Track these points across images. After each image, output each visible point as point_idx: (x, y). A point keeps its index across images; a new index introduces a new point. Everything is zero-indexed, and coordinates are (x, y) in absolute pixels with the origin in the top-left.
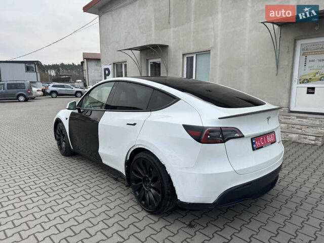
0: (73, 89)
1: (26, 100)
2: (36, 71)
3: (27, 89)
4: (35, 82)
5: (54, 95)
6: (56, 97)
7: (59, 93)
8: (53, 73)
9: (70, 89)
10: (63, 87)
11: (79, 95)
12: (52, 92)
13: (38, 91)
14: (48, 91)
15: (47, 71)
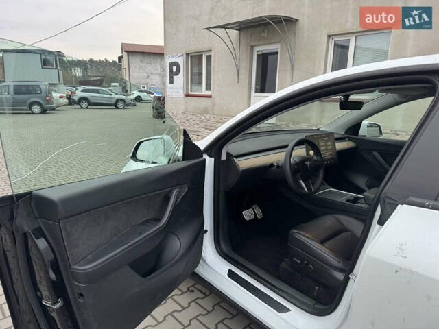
0: (112, 96)
1: (44, 111)
2: (56, 68)
3: (43, 94)
4: (55, 84)
5: (84, 104)
6: (87, 108)
7: (92, 101)
8: (78, 73)
9: (108, 96)
10: (97, 92)
11: (121, 105)
12: (82, 99)
13: (61, 97)
14: (76, 98)
15: (71, 70)
